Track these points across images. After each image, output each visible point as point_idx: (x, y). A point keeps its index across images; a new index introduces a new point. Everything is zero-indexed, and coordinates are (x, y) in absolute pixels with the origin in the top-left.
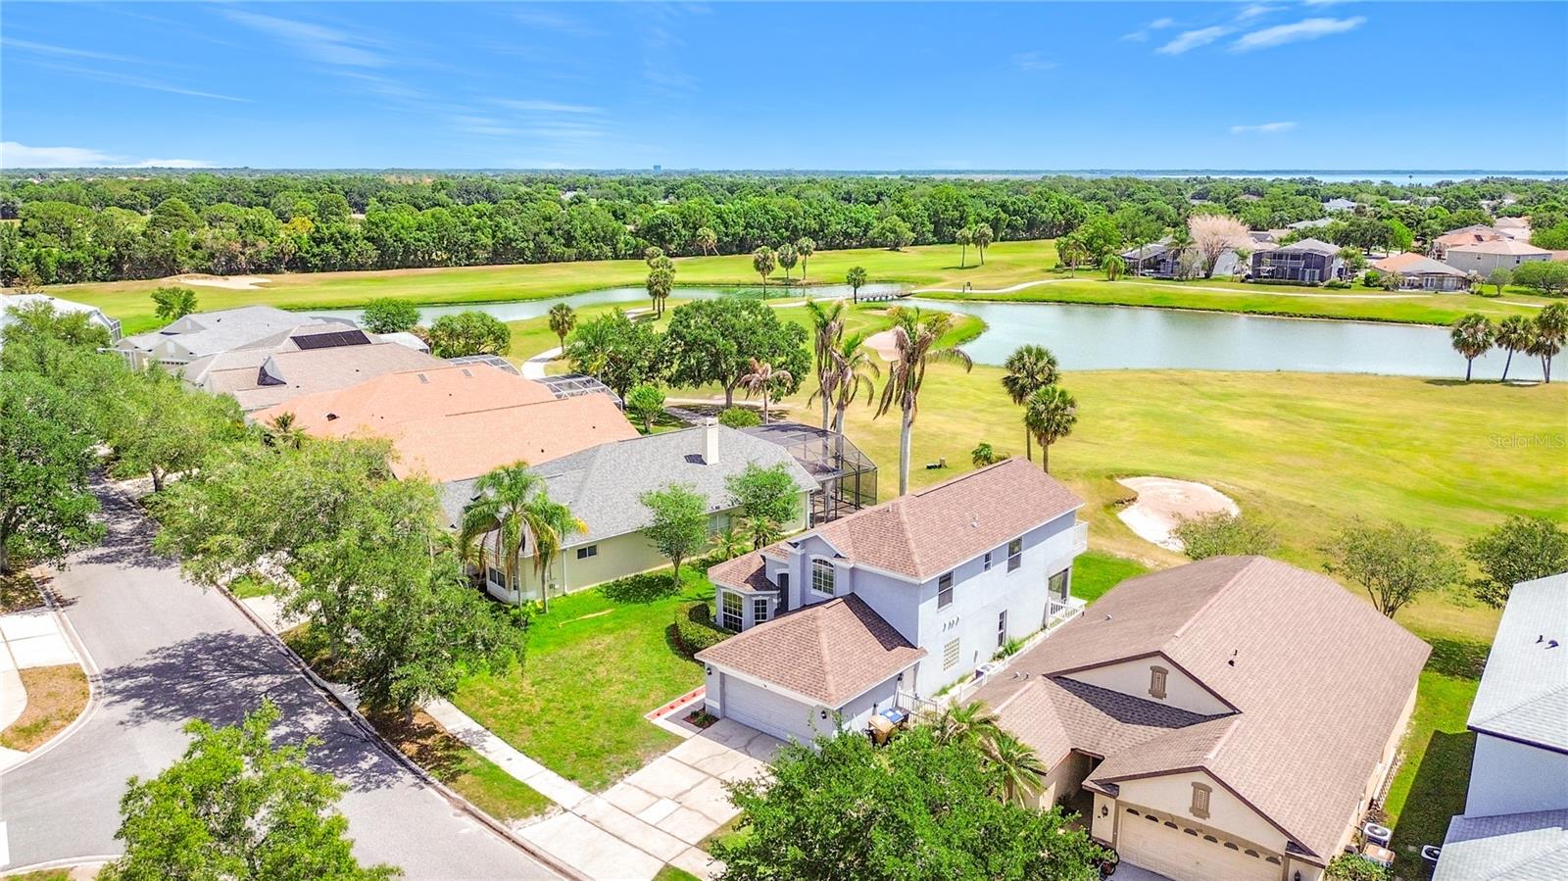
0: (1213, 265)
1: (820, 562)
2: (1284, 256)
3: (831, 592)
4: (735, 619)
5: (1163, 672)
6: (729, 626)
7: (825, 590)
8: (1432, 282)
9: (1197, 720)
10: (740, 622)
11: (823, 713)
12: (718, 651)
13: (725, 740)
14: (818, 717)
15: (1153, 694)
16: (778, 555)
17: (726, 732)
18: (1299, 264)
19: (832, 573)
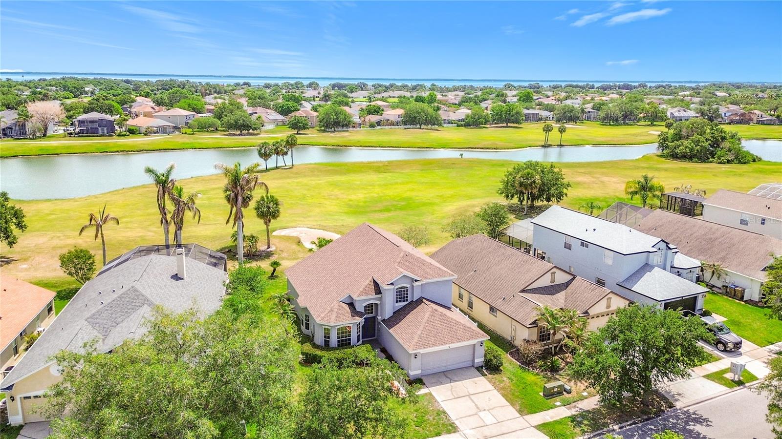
0: (47, 129)
1: (401, 288)
2: (86, 122)
3: (407, 300)
4: (346, 340)
5: (554, 273)
6: (342, 345)
7: (404, 301)
8: (162, 130)
9: (567, 285)
10: (350, 339)
11: (482, 343)
12: (418, 344)
13: (441, 383)
14: (478, 347)
15: (551, 282)
16: (367, 295)
17: (433, 381)
18: (96, 125)
19: (407, 291)
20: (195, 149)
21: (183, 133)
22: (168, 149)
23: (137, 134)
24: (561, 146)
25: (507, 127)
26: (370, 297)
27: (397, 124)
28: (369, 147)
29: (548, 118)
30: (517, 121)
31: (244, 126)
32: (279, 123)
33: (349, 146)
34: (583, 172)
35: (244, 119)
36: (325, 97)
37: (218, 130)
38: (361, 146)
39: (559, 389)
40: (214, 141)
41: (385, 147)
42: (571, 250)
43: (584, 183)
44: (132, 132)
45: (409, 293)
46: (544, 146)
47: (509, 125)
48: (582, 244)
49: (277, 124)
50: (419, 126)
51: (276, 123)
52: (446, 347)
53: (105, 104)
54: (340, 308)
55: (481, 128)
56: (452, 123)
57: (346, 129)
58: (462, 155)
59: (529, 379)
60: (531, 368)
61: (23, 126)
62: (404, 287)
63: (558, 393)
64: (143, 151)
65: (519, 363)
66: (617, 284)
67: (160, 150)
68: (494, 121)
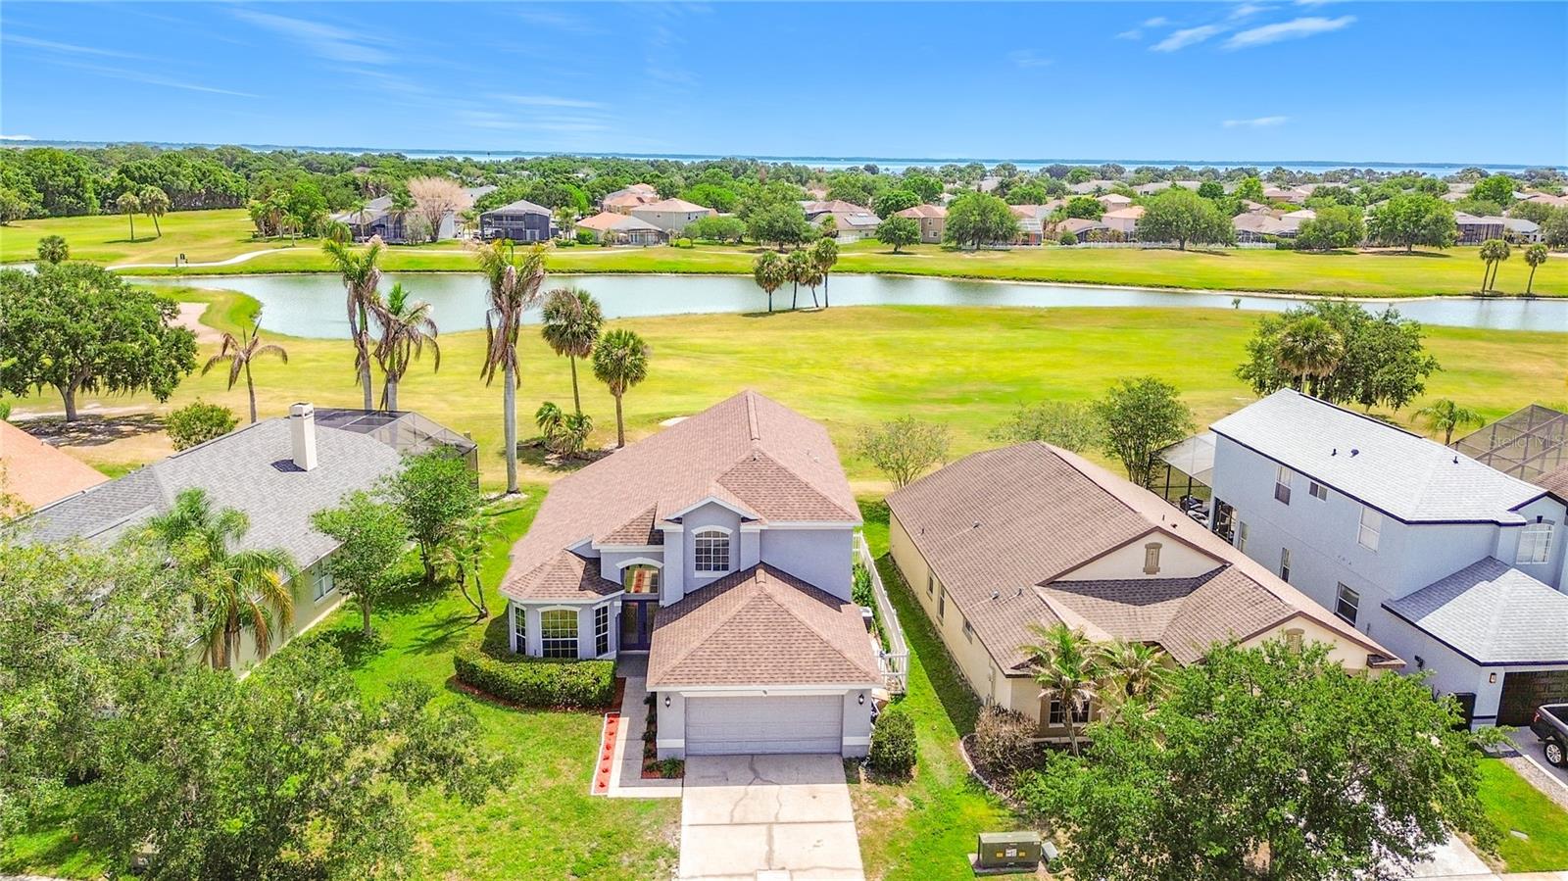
0: (438, 229)
1: (708, 534)
2: (504, 218)
3: (725, 568)
4: (565, 644)
5: (1158, 546)
6: (556, 654)
7: (716, 568)
8: (636, 237)
9: (1193, 584)
10: (574, 644)
11: (862, 696)
12: (677, 672)
13: (726, 780)
14: (850, 706)
15: (1147, 571)
16: (626, 543)
17: (712, 771)
18: (520, 224)
19: (726, 544)
20: (676, 272)
21: (672, 246)
22: (626, 272)
23: (591, 244)
24: (1529, 296)
25: (1410, 253)
26: (633, 548)
27: (1127, 238)
28: (1033, 280)
29: (1531, 238)
30: (1435, 241)
31: (786, 234)
32: (870, 232)
33: (987, 278)
34: (1544, 352)
35: (788, 218)
36: (1002, 187)
37: (743, 243)
38: (1014, 279)
39: (1022, 854)
40: (720, 260)
41: (1069, 282)
42: (1288, 504)
43: (1524, 375)
44: (583, 240)
45: (732, 547)
46: (1480, 296)
47: (1415, 248)
48: (1314, 490)
49: (867, 235)
50: (1177, 244)
51: (864, 233)
52: (755, 690)
53: (557, 190)
54: (562, 565)
55: (1339, 253)
56: (1264, 241)
57: (1004, 247)
58: (1237, 302)
59: (969, 811)
60: (993, 787)
61: (399, 221)
62: (716, 534)
63: (1018, 864)
64: (579, 271)
65: (972, 768)
66: (1383, 606)
67: (610, 272)
68: (1373, 238)
